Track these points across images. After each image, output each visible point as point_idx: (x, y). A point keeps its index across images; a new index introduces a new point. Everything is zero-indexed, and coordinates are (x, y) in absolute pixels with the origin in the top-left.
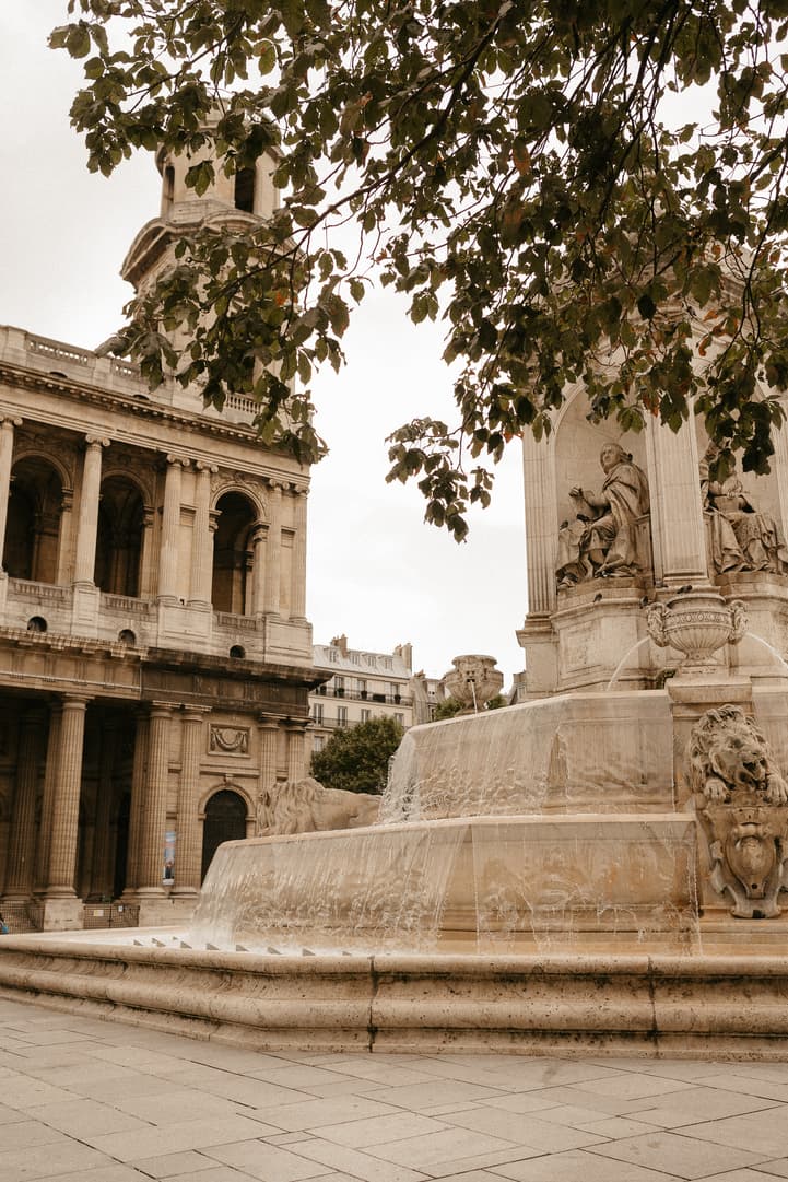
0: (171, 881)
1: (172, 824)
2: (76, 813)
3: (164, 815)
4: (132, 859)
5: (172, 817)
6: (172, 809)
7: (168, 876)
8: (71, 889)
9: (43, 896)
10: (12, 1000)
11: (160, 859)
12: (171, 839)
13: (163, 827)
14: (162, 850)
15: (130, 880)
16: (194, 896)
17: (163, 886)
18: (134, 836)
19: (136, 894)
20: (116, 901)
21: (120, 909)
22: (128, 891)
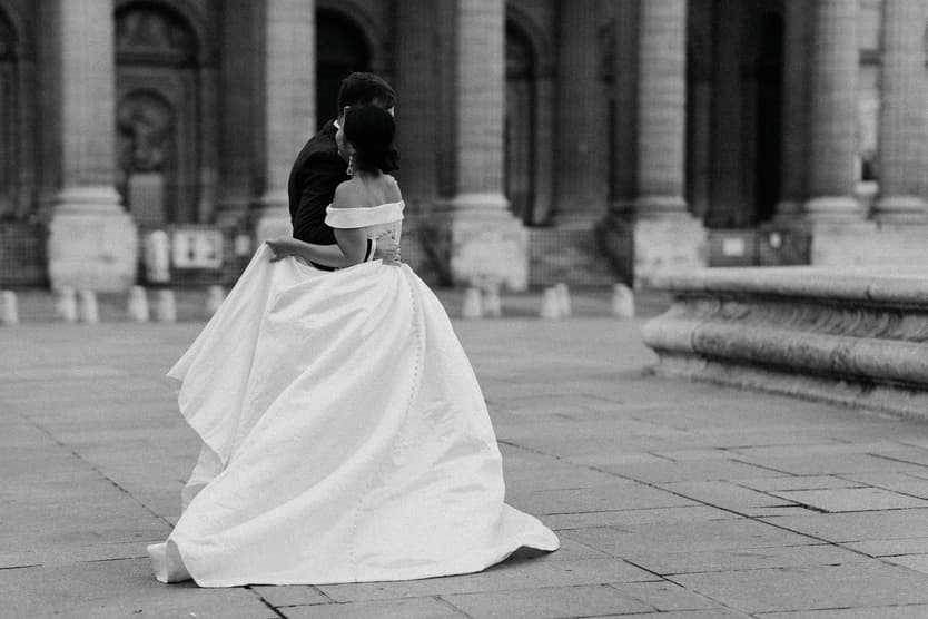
0: (870, 188)
1: (870, 75)
2: (679, 56)
3: (852, 56)
4: (792, 145)
5: (871, 59)
6: (870, 43)
7: (868, 174)
8: (679, 201)
9: (629, 215)
10: (803, 397)
11: (848, 144)
12: (868, 105)
13: (853, 80)
14: (851, 128)
15: (790, 185)
16: (917, 217)
17: (856, 197)
18: (793, 102)
19: (803, 212)
20: (766, 226)
21: (775, 240)
22: (786, 206)
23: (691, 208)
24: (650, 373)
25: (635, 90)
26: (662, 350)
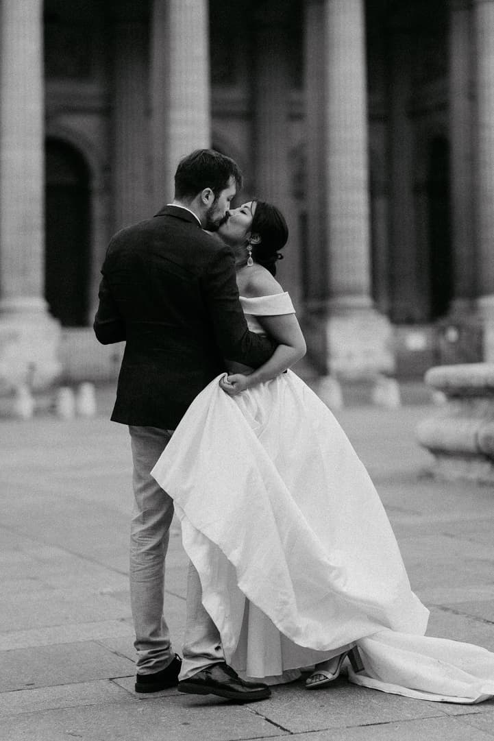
8: (365, 300)
9: (323, 314)
19: (473, 309)
20: (442, 322)
21: (452, 335)
22: (459, 305)
23: (376, 306)
24: (427, 476)
25: (323, 203)
26: (439, 452)
